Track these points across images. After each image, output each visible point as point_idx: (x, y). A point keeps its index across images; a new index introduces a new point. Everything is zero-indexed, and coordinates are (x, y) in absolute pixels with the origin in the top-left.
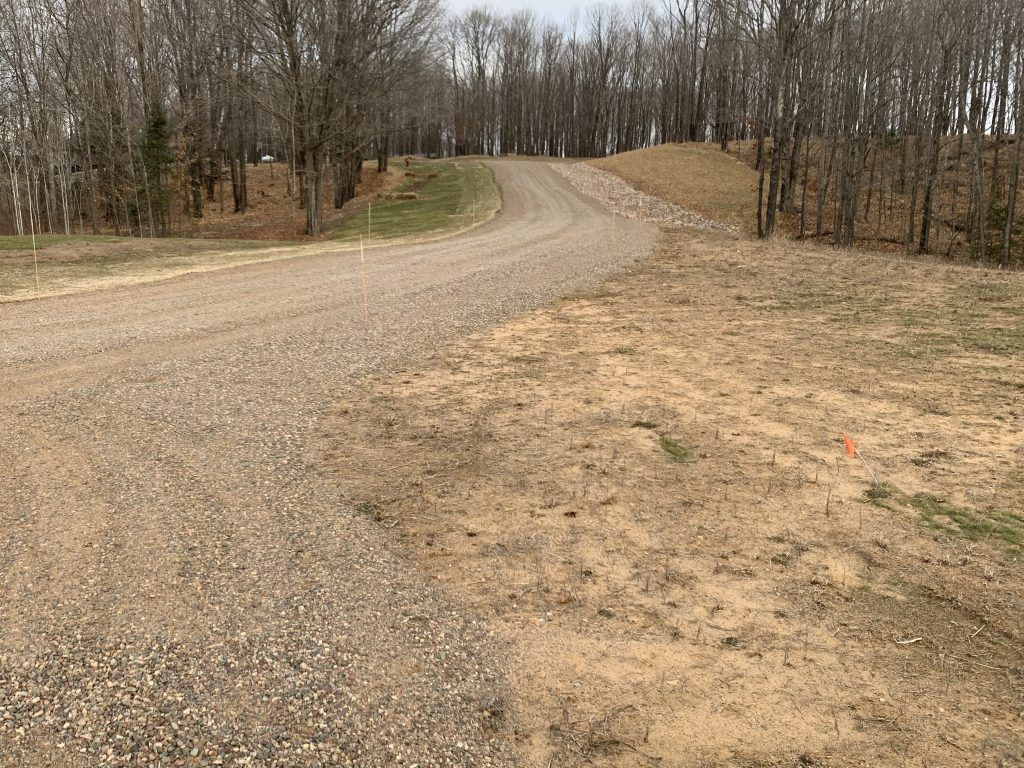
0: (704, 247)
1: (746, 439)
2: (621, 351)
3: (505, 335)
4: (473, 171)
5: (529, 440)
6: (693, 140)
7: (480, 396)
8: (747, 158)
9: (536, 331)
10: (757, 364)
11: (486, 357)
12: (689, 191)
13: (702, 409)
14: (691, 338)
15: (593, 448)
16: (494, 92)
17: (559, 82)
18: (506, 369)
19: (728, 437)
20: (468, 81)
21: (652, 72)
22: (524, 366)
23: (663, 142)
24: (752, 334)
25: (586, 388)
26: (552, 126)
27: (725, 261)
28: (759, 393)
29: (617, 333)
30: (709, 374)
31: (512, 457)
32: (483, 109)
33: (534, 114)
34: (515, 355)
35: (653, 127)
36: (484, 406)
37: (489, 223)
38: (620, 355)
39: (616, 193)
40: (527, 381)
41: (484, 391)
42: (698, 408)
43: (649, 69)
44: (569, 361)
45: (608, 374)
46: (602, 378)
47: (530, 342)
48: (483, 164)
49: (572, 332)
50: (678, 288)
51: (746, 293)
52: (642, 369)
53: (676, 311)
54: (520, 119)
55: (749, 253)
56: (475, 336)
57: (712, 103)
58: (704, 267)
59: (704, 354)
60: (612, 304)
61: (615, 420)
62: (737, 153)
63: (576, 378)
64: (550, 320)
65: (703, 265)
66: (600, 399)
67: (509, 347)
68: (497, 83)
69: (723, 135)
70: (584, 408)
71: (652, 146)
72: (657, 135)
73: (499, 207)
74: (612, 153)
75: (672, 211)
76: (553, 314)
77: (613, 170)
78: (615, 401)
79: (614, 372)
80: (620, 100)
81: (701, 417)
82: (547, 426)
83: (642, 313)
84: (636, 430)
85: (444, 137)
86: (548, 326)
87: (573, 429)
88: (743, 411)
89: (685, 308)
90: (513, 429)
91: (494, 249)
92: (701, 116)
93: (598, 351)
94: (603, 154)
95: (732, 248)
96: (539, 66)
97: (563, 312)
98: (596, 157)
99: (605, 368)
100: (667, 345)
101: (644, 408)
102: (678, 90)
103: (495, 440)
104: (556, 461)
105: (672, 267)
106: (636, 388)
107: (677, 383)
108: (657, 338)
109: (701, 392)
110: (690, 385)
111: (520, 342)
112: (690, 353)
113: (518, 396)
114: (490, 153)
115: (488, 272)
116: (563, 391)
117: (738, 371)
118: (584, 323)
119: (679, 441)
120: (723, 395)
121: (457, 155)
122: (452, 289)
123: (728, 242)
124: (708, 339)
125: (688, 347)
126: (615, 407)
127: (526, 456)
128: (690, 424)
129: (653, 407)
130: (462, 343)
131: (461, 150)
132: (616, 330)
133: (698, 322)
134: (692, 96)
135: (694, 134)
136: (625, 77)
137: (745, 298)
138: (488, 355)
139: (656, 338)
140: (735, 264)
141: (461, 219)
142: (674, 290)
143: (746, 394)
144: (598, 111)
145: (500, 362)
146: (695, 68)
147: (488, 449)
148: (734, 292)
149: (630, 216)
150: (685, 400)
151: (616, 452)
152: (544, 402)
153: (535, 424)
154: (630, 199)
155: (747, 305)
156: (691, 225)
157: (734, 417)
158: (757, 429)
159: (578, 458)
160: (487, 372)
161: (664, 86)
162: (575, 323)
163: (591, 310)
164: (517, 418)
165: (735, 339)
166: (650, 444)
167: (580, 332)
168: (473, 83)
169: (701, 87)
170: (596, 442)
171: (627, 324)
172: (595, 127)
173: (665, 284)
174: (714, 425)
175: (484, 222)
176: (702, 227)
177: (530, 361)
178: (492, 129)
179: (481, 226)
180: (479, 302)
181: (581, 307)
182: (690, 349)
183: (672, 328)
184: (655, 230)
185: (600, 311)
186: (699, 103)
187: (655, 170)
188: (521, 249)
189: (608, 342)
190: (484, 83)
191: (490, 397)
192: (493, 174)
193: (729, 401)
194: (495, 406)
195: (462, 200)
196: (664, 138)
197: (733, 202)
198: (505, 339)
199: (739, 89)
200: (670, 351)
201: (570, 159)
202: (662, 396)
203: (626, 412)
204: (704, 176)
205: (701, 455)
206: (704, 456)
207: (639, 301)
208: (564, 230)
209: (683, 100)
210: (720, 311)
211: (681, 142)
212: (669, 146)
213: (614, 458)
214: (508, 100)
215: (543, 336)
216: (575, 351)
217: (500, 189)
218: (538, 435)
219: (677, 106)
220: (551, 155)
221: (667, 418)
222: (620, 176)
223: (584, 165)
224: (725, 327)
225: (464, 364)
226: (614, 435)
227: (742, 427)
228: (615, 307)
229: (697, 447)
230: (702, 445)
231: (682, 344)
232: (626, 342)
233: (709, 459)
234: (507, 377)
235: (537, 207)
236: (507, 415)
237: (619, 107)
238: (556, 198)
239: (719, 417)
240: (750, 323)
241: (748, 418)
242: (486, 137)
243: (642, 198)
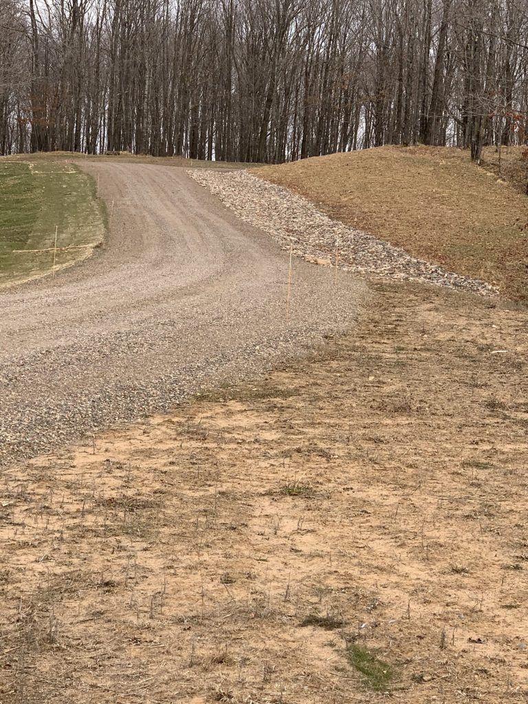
0: (440, 317)
1: (490, 650)
2: (291, 492)
3: (93, 459)
4: (59, 178)
5: (120, 649)
6: (426, 143)
7: (39, 567)
8: (511, 175)
9: (148, 454)
10: (515, 519)
11: (55, 499)
12: (417, 225)
13: (421, 595)
14: (410, 471)
15: (231, 663)
16: (99, 50)
17: (207, 40)
18: (90, 521)
19: (461, 645)
20: (55, 31)
21: (360, 31)
22: (121, 514)
23: (378, 144)
24: (510, 467)
25: (227, 556)
26: (195, 110)
27: (473, 342)
28: (517, 568)
29: (287, 461)
30: (436, 533)
31: (87, 679)
32: (81, 77)
33: (166, 90)
34: (108, 494)
35: (362, 118)
36: (45, 585)
37: (80, 265)
38: (289, 499)
39: (300, 222)
40: (125, 541)
41: (47, 559)
42: (414, 593)
43: (355, 25)
44: (202, 507)
45: (267, 531)
46: (256, 539)
47: (135, 472)
48: (76, 167)
49: (209, 456)
50: (393, 385)
51: (503, 396)
52: (325, 523)
53: (389, 425)
54: (142, 97)
55: (511, 330)
56: (40, 461)
57: (457, 83)
58: (437, 352)
59: (430, 499)
60: (282, 409)
61: (273, 613)
62: (496, 166)
63: (210, 537)
64: (173, 433)
65: (437, 347)
66: (249, 576)
67: (98, 480)
68: (105, 36)
69: (474, 139)
70: (222, 591)
71: (360, 149)
72: (367, 132)
73: (101, 238)
74: (294, 157)
75: (390, 255)
76: (180, 424)
77: (294, 185)
78: (275, 579)
79: (276, 529)
80: (307, 74)
81: (418, 609)
82: (154, 623)
83: (330, 426)
84: (307, 631)
85: (13, 119)
86: (170, 445)
87: (199, 629)
88: (489, 601)
89: (403, 420)
90: (92, 628)
91: (85, 310)
92: (438, 104)
93: (252, 490)
94: (280, 159)
95: (485, 321)
96: (174, 12)
97: (197, 421)
98: (267, 162)
99: (263, 521)
100: (369, 483)
101: (321, 592)
102: (401, 60)
103: (59, 649)
104: (164, 687)
105: (386, 349)
106: (312, 556)
107: (384, 550)
108: (354, 470)
109: (421, 566)
110: (403, 553)
111: (118, 473)
112: (406, 497)
113: (108, 569)
114: (91, 149)
115: (73, 348)
116: (187, 560)
117: (483, 531)
118: (231, 441)
119: (379, 651)
120: (457, 571)
121: (33, 151)
122: (6, 376)
123: (478, 312)
124: (438, 474)
125: (404, 487)
126: (273, 591)
127: (112, 678)
128: (399, 622)
129: (339, 590)
130: (17, 472)
131: (41, 143)
132: (286, 454)
133: (423, 445)
134: (424, 70)
135: (428, 133)
136: (316, 36)
137: (502, 406)
138: (61, 495)
139: (352, 471)
140: (489, 347)
141: (34, 256)
142: (387, 389)
143: (496, 569)
144: (272, 89)
145: (80, 507)
146: (429, 28)
147: (45, 665)
148: (485, 394)
149: (320, 261)
150: (394, 578)
151: (269, 671)
152: (152, 579)
153: (134, 619)
154: (322, 234)
155: (506, 417)
156: (421, 280)
157: (473, 611)
158: (511, 632)
159: (203, 681)
160: (55, 525)
161: (379, 54)
162: (216, 440)
163: (244, 419)
164: (101, 607)
165: (482, 474)
166: (330, 656)
167: (223, 456)
168: (64, 33)
169: (439, 58)
170: (236, 651)
171: (303, 444)
172: (267, 115)
173: (371, 378)
174: (439, 623)
175: (73, 263)
176: (438, 284)
177: (132, 506)
178: (95, 110)
179: (67, 270)
180: (52, 400)
181: (230, 413)
182: (406, 491)
183: (383, 452)
184: (362, 287)
185: (260, 421)
186: (435, 83)
187: (363, 188)
188: (133, 311)
189: (271, 476)
190: (82, 34)
191: (58, 570)
192: (94, 184)
193: (466, 581)
194: (65, 587)
195: (39, 225)
196: (378, 137)
197: (490, 245)
198: (92, 466)
199: (499, 62)
200: (373, 493)
201: (225, 164)
202: (355, 572)
203: (293, 599)
204: (442, 201)
205: (414, 678)
206: (420, 680)
207: (328, 406)
208: (208, 281)
209: (409, 76)
210: (461, 427)
211: (406, 145)
212: (388, 151)
213: (266, 681)
214: (122, 65)
215: (160, 462)
216: (212, 490)
217: (104, 210)
218: (136, 641)
219: (400, 87)
220: (193, 156)
221: (362, 611)
222: (306, 195)
223: (247, 176)
224: (467, 454)
225: (17, 510)
226: (269, 641)
227: (485, 627)
228: (286, 415)
229: (408, 662)
230: (417, 658)
231: (395, 480)
232: (300, 477)
233: (428, 685)
234: (90, 535)
235: (166, 241)
236: (85, 603)
237: (306, 85)
238: (197, 227)
239: (449, 609)
240: (507, 448)
241: (497, 612)
242: (84, 122)
243: (341, 233)
